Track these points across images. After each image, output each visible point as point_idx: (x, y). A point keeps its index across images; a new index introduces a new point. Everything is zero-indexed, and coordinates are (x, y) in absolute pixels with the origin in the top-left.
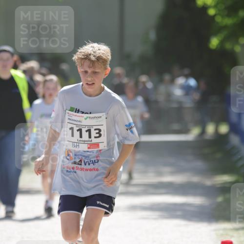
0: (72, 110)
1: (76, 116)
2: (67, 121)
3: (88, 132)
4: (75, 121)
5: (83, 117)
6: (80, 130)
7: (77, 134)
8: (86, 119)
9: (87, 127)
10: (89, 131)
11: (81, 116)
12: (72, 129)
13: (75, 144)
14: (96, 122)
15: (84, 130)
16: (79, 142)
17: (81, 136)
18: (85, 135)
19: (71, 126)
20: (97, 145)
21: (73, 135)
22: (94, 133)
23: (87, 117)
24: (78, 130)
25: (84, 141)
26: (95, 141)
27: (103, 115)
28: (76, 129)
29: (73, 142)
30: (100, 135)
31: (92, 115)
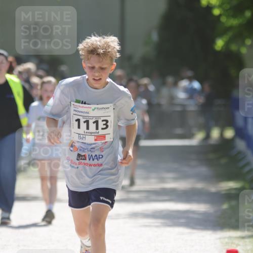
1: (83, 107)
2: (72, 112)
3: (95, 124)
4: (82, 112)
5: (91, 108)
6: (87, 122)
7: (83, 125)
8: (93, 110)
9: (94, 118)
10: (96, 122)
11: (89, 107)
12: (78, 120)
13: (82, 136)
14: (104, 113)
15: (91, 122)
16: (85, 134)
17: (88, 128)
18: (92, 127)
19: (77, 117)
20: (104, 137)
21: (79, 127)
23: (95, 108)
24: (84, 122)
25: (91, 133)
26: (101, 132)
27: (111, 106)
28: (82, 120)
29: (79, 134)
30: (107, 126)
31: (100, 106)
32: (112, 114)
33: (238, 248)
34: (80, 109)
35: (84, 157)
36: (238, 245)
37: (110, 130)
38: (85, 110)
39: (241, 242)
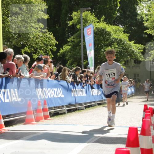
0: (106, 69)
2: (105, 72)
5: (110, 70)
6: (109, 74)
7: (108, 76)
10: (112, 74)
12: (107, 74)
15: (110, 74)
16: (109, 78)
17: (110, 76)
18: (111, 76)
19: (106, 74)
20: (114, 78)
21: (107, 76)
22: (113, 75)
26: (113, 77)
27: (115, 69)
28: (108, 74)
29: (107, 78)
30: (115, 75)
31: (112, 70)
32: (116, 71)
34: (107, 71)
35: (110, 85)
37: (116, 76)
38: (108, 71)
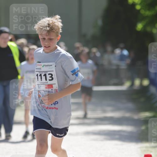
9: (44, 72)
10: (45, 75)
14: (49, 69)
20: (51, 86)
22: (48, 77)
23: (44, 65)
25: (43, 83)
33: (151, 154)
36: (151, 152)
39: (153, 150)
